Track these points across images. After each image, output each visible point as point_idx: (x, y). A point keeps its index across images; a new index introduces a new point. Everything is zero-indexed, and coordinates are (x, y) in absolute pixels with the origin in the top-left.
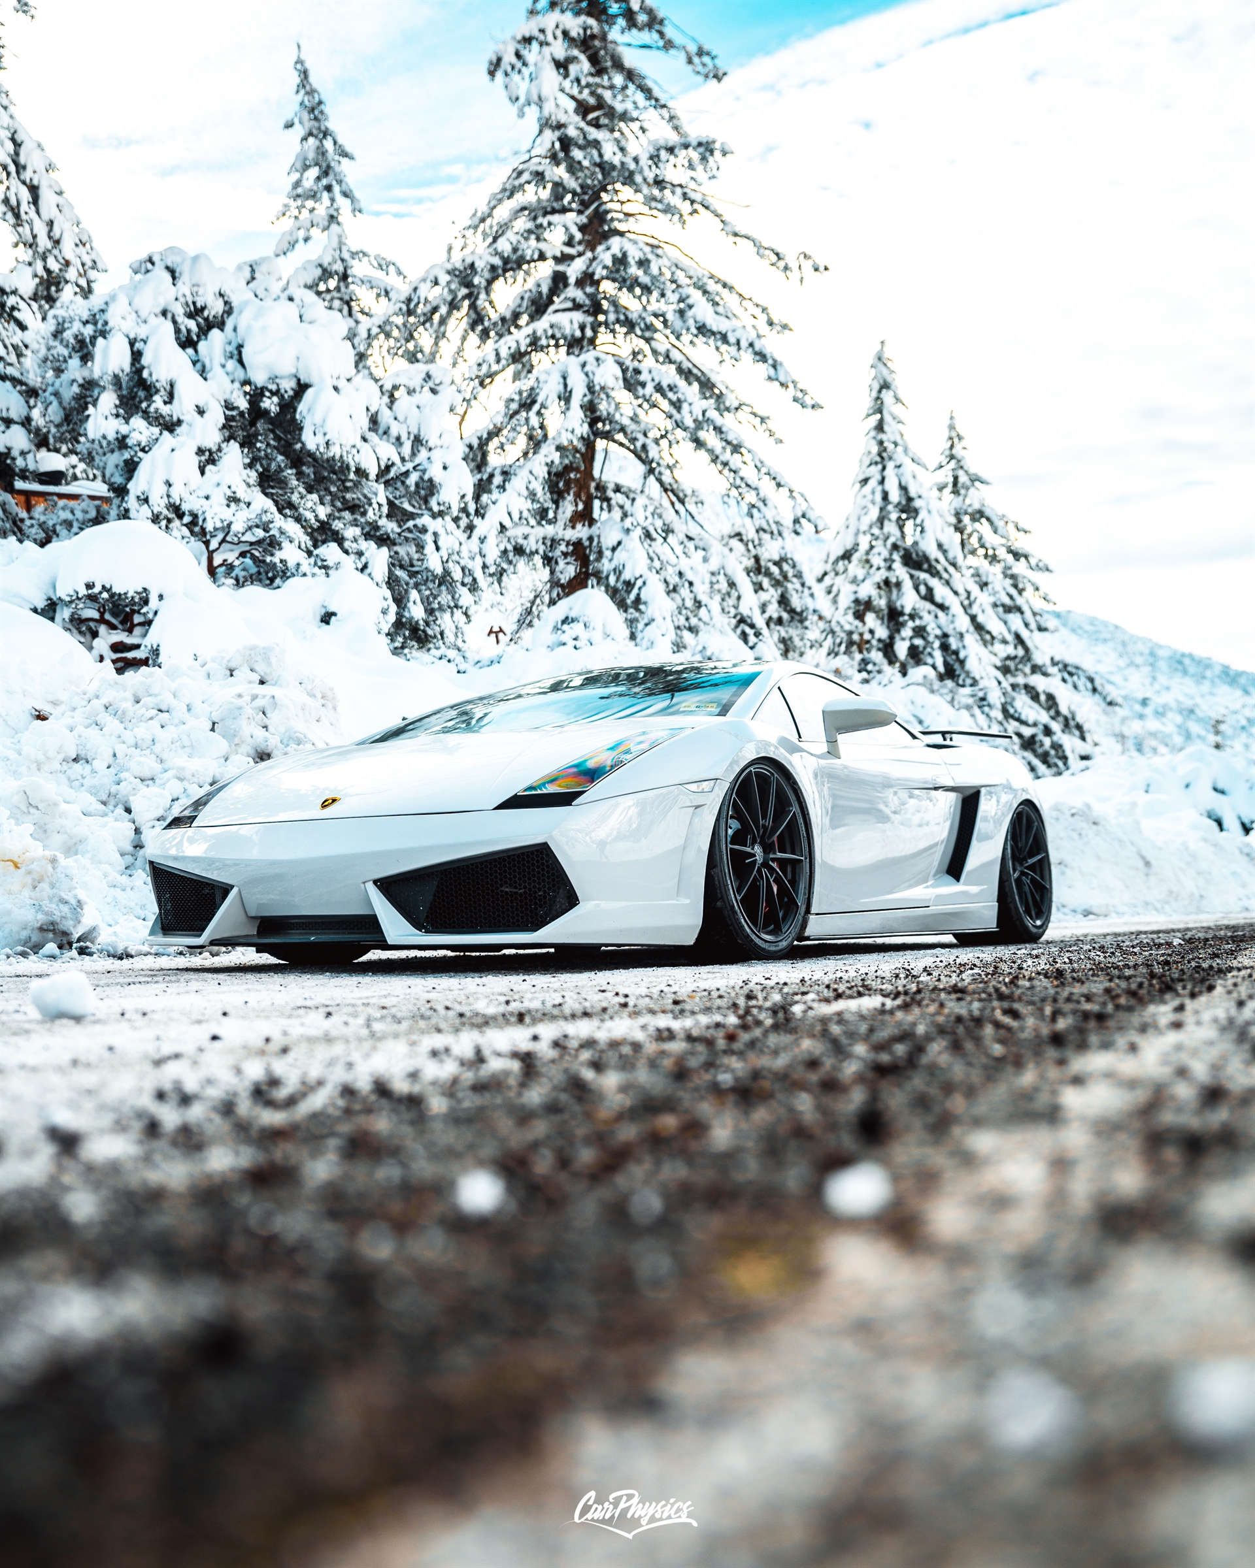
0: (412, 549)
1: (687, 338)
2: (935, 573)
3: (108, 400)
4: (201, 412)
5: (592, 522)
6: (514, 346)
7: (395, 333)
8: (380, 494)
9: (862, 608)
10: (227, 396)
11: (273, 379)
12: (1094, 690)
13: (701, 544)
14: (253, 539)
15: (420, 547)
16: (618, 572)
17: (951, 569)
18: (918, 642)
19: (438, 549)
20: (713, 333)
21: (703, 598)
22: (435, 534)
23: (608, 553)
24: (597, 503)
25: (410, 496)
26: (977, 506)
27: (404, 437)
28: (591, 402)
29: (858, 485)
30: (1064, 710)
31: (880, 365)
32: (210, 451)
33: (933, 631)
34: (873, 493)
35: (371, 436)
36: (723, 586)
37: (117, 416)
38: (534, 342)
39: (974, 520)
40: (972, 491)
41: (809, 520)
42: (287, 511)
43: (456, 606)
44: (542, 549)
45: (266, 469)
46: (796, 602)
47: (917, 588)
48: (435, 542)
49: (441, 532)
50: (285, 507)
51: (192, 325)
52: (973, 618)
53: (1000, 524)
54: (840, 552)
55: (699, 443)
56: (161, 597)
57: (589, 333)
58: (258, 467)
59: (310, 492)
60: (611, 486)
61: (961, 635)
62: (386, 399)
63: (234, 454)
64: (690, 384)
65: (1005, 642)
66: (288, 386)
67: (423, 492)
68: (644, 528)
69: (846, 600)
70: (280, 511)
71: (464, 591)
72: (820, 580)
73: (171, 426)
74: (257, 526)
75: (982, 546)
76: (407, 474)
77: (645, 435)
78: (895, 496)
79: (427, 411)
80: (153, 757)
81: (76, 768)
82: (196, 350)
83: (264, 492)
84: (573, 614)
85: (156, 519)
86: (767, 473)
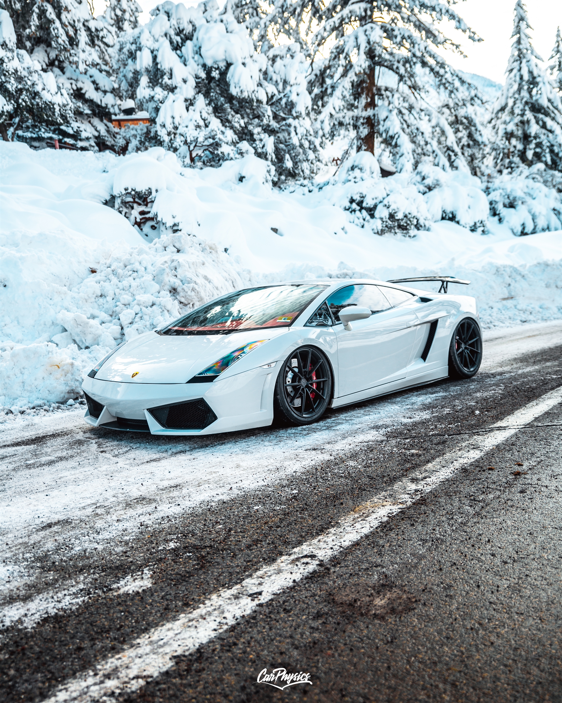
0: (286, 134)
1: (416, 10)
2: (547, 114)
3: (144, 80)
4: (185, 81)
5: (375, 107)
6: (333, 23)
8: (268, 111)
9: (509, 136)
10: (196, 72)
11: (215, 62)
13: (428, 113)
14: (208, 144)
15: (289, 133)
16: (387, 131)
17: (556, 111)
18: (538, 150)
19: (297, 134)
20: (428, 7)
21: (429, 140)
22: (295, 127)
23: (382, 123)
24: (376, 97)
25: (282, 109)
27: (279, 81)
28: (370, 49)
29: (508, 73)
31: (519, 8)
32: (190, 100)
33: (546, 144)
34: (515, 76)
35: (265, 83)
36: (439, 133)
37: (149, 87)
38: (342, 21)
41: (478, 98)
42: (227, 124)
43: (307, 160)
44: (352, 122)
45: (216, 105)
46: (477, 137)
47: (538, 123)
48: (295, 131)
49: (298, 126)
50: (225, 122)
51: (179, 39)
54: (499, 108)
55: (424, 64)
56: (157, 191)
57: (369, 13)
58: (212, 104)
59: (237, 113)
60: (383, 88)
62: (270, 63)
63: (201, 101)
64: (420, 32)
66: (222, 65)
67: (289, 107)
68: (398, 109)
69: (501, 133)
70: (223, 125)
71: (310, 152)
72: (490, 122)
73: (172, 89)
74: (210, 138)
76: (281, 99)
77: (398, 62)
78: (526, 77)
79: (288, 67)
80: (130, 294)
81: (101, 300)
82: (181, 51)
83: (216, 116)
84: (356, 164)
85: (169, 134)
86: (457, 76)
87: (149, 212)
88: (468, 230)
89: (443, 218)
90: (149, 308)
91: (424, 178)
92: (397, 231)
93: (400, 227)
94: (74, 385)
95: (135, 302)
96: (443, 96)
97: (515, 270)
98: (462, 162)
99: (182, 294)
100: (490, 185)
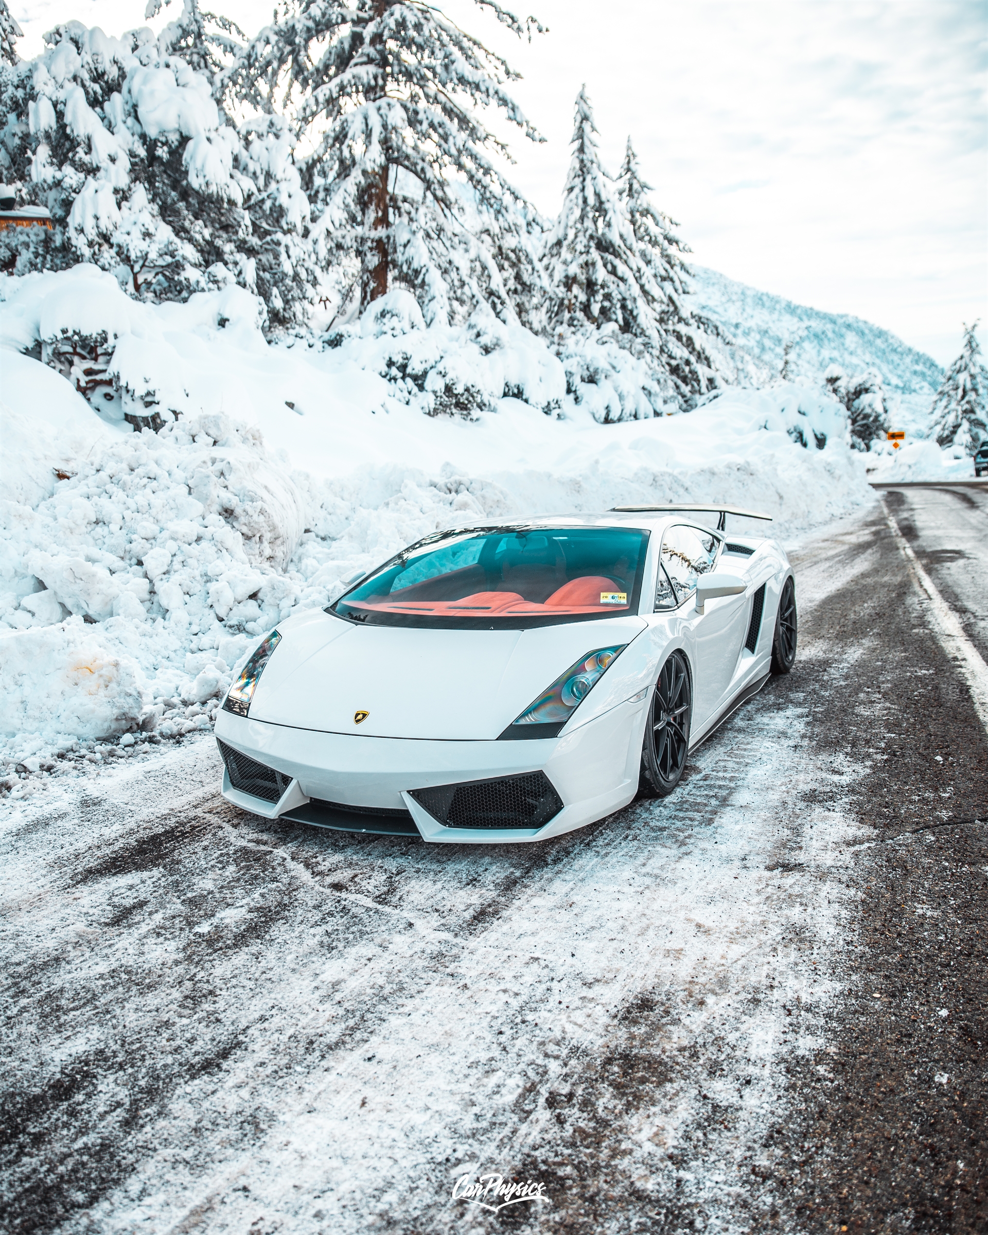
0: (271, 257)
1: (450, 86)
2: (616, 254)
3: (44, 151)
4: (113, 160)
5: (388, 225)
6: (328, 93)
7: (240, 81)
8: (246, 218)
9: (570, 281)
10: (130, 146)
11: (162, 133)
12: (718, 334)
13: (463, 240)
14: (164, 264)
15: (277, 256)
16: (409, 262)
17: (628, 252)
18: (607, 304)
19: (289, 257)
20: (469, 83)
21: (466, 279)
22: (287, 247)
23: (400, 249)
24: (391, 210)
25: (265, 217)
26: (645, 206)
27: (258, 172)
28: (386, 138)
29: (566, 193)
30: (698, 347)
31: (582, 102)
32: (124, 192)
33: (616, 296)
34: (577, 198)
35: (237, 174)
36: (479, 269)
37: (52, 164)
38: (342, 88)
39: (642, 215)
40: (642, 195)
41: (538, 224)
42: (182, 234)
43: (304, 298)
44: (355, 245)
45: (164, 203)
46: (526, 278)
47: (605, 266)
48: (287, 252)
49: (290, 244)
50: (180, 231)
51: (97, 87)
52: (642, 287)
53: (660, 219)
54: (555, 241)
55: (461, 167)
56: (116, 336)
57: (380, 82)
58: (158, 200)
59: (197, 218)
60: (400, 198)
61: (635, 300)
62: (243, 142)
63: (140, 193)
64: (452, 120)
65: (662, 302)
66: (174, 138)
67: (275, 215)
68: (425, 230)
69: (559, 275)
70: (177, 235)
71: (308, 286)
72: (541, 260)
73: (92, 171)
74: (166, 254)
75: (648, 235)
76: (263, 201)
77: (423, 160)
78: (592, 201)
79: (274, 152)
80: (151, 519)
81: (99, 529)
82: (102, 109)
83: (164, 221)
84: (388, 308)
85: (91, 244)
86: (509, 189)
87: (104, 371)
88: (540, 412)
89: (505, 395)
90: (194, 544)
91: (478, 335)
92: (454, 411)
93: (458, 405)
94: (126, 704)
95: (166, 534)
96: (487, 218)
97: (676, 480)
98: (510, 312)
99: (243, 519)
100: (562, 349)
